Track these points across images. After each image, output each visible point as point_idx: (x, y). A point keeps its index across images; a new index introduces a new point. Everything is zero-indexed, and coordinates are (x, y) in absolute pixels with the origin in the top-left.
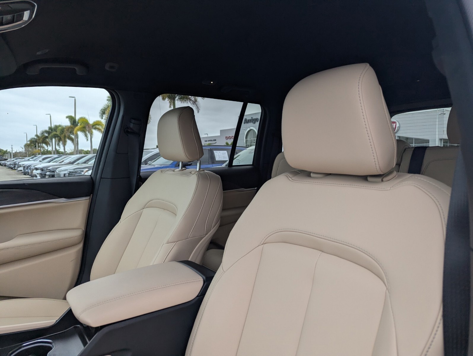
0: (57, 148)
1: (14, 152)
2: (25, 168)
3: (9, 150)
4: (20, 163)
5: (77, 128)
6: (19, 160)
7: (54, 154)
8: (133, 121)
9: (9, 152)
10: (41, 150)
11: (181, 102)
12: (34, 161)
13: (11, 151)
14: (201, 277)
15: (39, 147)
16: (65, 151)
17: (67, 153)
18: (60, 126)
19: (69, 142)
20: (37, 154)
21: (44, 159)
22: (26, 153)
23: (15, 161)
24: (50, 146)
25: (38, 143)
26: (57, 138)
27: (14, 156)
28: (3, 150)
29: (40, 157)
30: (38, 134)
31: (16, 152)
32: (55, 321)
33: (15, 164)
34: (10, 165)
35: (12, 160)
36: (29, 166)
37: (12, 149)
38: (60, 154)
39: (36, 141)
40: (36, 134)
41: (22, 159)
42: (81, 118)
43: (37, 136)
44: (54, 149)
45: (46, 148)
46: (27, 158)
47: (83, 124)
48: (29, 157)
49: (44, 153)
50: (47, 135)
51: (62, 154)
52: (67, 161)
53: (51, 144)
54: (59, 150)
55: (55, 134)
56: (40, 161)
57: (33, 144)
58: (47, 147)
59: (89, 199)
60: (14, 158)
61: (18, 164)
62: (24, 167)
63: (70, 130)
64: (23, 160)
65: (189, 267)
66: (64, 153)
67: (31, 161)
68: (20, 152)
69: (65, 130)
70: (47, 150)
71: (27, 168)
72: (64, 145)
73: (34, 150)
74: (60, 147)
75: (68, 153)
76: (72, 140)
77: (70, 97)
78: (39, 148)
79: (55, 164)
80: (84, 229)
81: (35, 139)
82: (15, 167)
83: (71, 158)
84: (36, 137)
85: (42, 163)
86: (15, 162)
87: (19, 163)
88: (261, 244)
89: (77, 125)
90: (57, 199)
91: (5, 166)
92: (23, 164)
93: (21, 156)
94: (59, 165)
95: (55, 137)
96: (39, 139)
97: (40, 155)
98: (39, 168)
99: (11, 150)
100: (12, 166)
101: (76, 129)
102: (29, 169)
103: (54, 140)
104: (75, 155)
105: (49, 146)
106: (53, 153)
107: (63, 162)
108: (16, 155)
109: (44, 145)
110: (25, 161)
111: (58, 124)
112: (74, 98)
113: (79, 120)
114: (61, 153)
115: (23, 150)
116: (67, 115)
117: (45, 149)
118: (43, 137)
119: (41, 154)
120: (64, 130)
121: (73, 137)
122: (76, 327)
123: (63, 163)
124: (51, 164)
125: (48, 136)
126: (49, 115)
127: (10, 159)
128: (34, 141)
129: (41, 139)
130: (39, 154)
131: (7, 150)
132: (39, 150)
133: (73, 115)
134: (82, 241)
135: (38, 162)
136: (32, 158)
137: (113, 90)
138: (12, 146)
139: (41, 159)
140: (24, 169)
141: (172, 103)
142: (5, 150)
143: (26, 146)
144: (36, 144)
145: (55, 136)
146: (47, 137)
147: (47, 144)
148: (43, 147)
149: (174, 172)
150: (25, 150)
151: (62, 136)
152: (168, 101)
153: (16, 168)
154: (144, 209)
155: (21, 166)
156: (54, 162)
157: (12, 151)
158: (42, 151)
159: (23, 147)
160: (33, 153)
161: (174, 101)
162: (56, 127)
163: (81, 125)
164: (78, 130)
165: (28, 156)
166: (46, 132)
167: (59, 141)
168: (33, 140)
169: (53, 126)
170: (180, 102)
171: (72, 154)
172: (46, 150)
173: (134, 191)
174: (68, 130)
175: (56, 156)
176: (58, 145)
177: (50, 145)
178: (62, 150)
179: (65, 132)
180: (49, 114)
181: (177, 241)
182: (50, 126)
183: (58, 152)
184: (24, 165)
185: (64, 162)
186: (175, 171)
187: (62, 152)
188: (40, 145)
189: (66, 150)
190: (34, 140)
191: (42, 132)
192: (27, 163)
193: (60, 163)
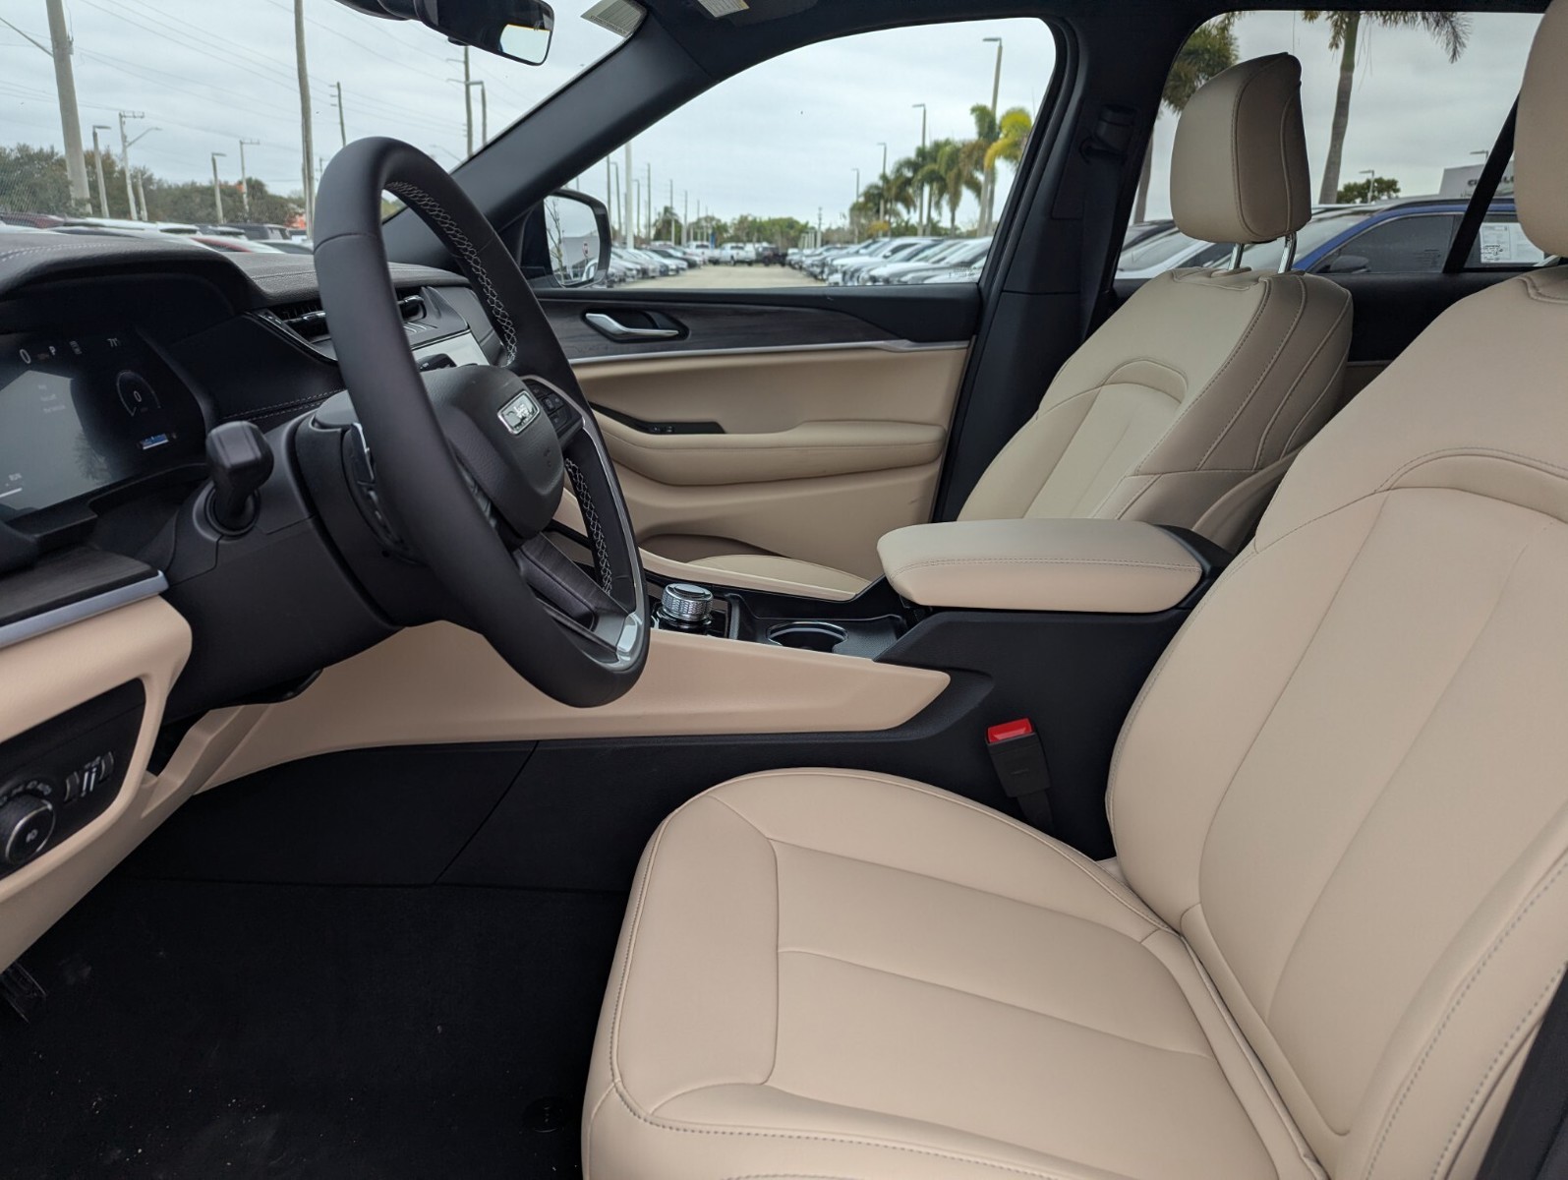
0: (934, 215)
1: (824, 228)
2: (847, 277)
3: (813, 223)
4: (835, 263)
5: (996, 146)
6: (834, 252)
7: (924, 234)
8: (1109, 115)
9: (813, 228)
10: (889, 223)
11: (1385, 22)
12: (871, 254)
13: (817, 226)
14: (1197, 564)
15: (886, 212)
16: (954, 228)
17: (958, 232)
18: (947, 143)
19: (967, 195)
20: (881, 233)
21: (895, 251)
22: (852, 232)
23: (825, 254)
24: (915, 210)
25: (886, 203)
26: (935, 185)
27: (822, 241)
28: (797, 223)
29: (885, 244)
30: (888, 172)
31: (829, 230)
32: (854, 594)
33: (823, 264)
34: (813, 265)
35: (818, 252)
36: (857, 270)
37: (820, 219)
38: (939, 235)
39: (880, 196)
40: (881, 171)
41: (841, 248)
42: (1009, 114)
43: (884, 177)
44: (925, 221)
45: (905, 215)
46: (853, 248)
47: (1014, 131)
48: (859, 242)
49: (898, 232)
50: (909, 174)
51: (946, 234)
52: (955, 258)
53: (918, 204)
54: (938, 222)
55: (933, 172)
56: (885, 257)
57: (870, 205)
58: (909, 212)
59: (967, 348)
60: (822, 245)
61: (831, 265)
62: (844, 273)
63: (975, 155)
64: (844, 252)
65: (1180, 540)
66: (953, 234)
67: (862, 255)
68: (839, 230)
69: (962, 156)
70: (907, 223)
71: (852, 277)
72: (954, 204)
73: (874, 222)
74: (940, 214)
75: (961, 233)
76: (976, 187)
77: (986, 40)
78: (887, 218)
79: (922, 264)
80: (946, 428)
81: (877, 187)
82: (822, 272)
83: (967, 248)
84: (880, 183)
85: (890, 262)
86: (825, 258)
87: (832, 260)
88: (1381, 489)
89: (996, 138)
90: (893, 342)
91: (801, 268)
92: (842, 266)
93: (839, 241)
94: (934, 269)
95: (931, 182)
96: (889, 189)
97: (887, 240)
98: (880, 277)
99: (818, 221)
100: (817, 270)
101: (990, 152)
102: (855, 279)
103: (927, 189)
104: (980, 237)
105: (912, 210)
106: (920, 231)
107: (943, 259)
108: (828, 239)
109: (900, 207)
110: (848, 255)
111: (942, 138)
112: (997, 44)
113: (1004, 118)
114: (943, 232)
115: (843, 222)
116: (973, 104)
117: (903, 221)
118: (899, 182)
119: (889, 233)
120: (957, 157)
121: (980, 177)
122: (894, 618)
123: (942, 264)
124: (913, 264)
125: (913, 177)
126: (922, 108)
127: (813, 249)
128: (873, 195)
129: (894, 191)
130: (885, 235)
131: (807, 223)
132: (885, 222)
133: (989, 105)
134: (938, 456)
135: (879, 259)
136: (866, 247)
137: (1063, 20)
138: (820, 209)
139: (887, 251)
140: (844, 279)
141: (1344, 26)
142: (802, 221)
143: (857, 209)
144: (879, 204)
145: (933, 178)
146: (908, 182)
147: (908, 203)
148: (897, 214)
149: (1210, 277)
150: (852, 223)
151: (951, 177)
152: (1329, 22)
153: (825, 277)
154: (1103, 385)
155: (836, 271)
156: (920, 260)
157: (820, 224)
158: (894, 225)
159: (847, 213)
160: (869, 232)
161: (1354, 19)
162: (938, 146)
163: (1006, 136)
164: (997, 154)
165: (856, 240)
166: (909, 164)
167: (941, 195)
168: (871, 191)
169: (928, 144)
170: (1381, 19)
171: (971, 235)
172: (903, 224)
173: (1086, 330)
174: (969, 156)
175: (927, 241)
176: (938, 205)
177: (915, 207)
178: (945, 223)
179: (961, 165)
180: (921, 106)
181: (1163, 473)
182: (920, 144)
183: (934, 230)
184: (844, 269)
185: (946, 261)
186: (1213, 274)
187: (946, 229)
188: (889, 206)
189: (957, 223)
190: (876, 192)
191: (897, 166)
192: (851, 262)
193: (935, 263)
